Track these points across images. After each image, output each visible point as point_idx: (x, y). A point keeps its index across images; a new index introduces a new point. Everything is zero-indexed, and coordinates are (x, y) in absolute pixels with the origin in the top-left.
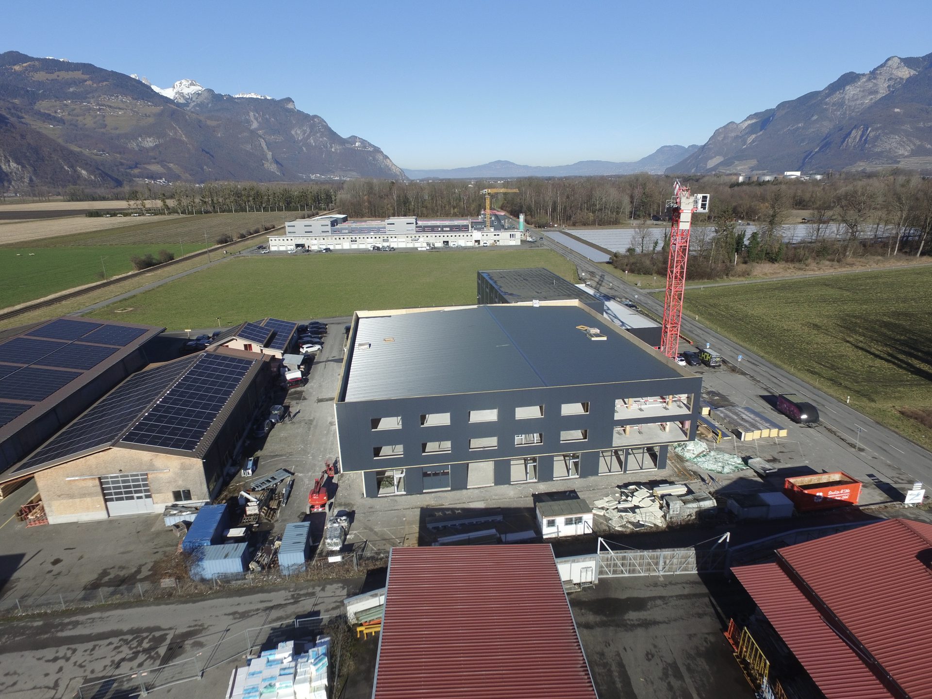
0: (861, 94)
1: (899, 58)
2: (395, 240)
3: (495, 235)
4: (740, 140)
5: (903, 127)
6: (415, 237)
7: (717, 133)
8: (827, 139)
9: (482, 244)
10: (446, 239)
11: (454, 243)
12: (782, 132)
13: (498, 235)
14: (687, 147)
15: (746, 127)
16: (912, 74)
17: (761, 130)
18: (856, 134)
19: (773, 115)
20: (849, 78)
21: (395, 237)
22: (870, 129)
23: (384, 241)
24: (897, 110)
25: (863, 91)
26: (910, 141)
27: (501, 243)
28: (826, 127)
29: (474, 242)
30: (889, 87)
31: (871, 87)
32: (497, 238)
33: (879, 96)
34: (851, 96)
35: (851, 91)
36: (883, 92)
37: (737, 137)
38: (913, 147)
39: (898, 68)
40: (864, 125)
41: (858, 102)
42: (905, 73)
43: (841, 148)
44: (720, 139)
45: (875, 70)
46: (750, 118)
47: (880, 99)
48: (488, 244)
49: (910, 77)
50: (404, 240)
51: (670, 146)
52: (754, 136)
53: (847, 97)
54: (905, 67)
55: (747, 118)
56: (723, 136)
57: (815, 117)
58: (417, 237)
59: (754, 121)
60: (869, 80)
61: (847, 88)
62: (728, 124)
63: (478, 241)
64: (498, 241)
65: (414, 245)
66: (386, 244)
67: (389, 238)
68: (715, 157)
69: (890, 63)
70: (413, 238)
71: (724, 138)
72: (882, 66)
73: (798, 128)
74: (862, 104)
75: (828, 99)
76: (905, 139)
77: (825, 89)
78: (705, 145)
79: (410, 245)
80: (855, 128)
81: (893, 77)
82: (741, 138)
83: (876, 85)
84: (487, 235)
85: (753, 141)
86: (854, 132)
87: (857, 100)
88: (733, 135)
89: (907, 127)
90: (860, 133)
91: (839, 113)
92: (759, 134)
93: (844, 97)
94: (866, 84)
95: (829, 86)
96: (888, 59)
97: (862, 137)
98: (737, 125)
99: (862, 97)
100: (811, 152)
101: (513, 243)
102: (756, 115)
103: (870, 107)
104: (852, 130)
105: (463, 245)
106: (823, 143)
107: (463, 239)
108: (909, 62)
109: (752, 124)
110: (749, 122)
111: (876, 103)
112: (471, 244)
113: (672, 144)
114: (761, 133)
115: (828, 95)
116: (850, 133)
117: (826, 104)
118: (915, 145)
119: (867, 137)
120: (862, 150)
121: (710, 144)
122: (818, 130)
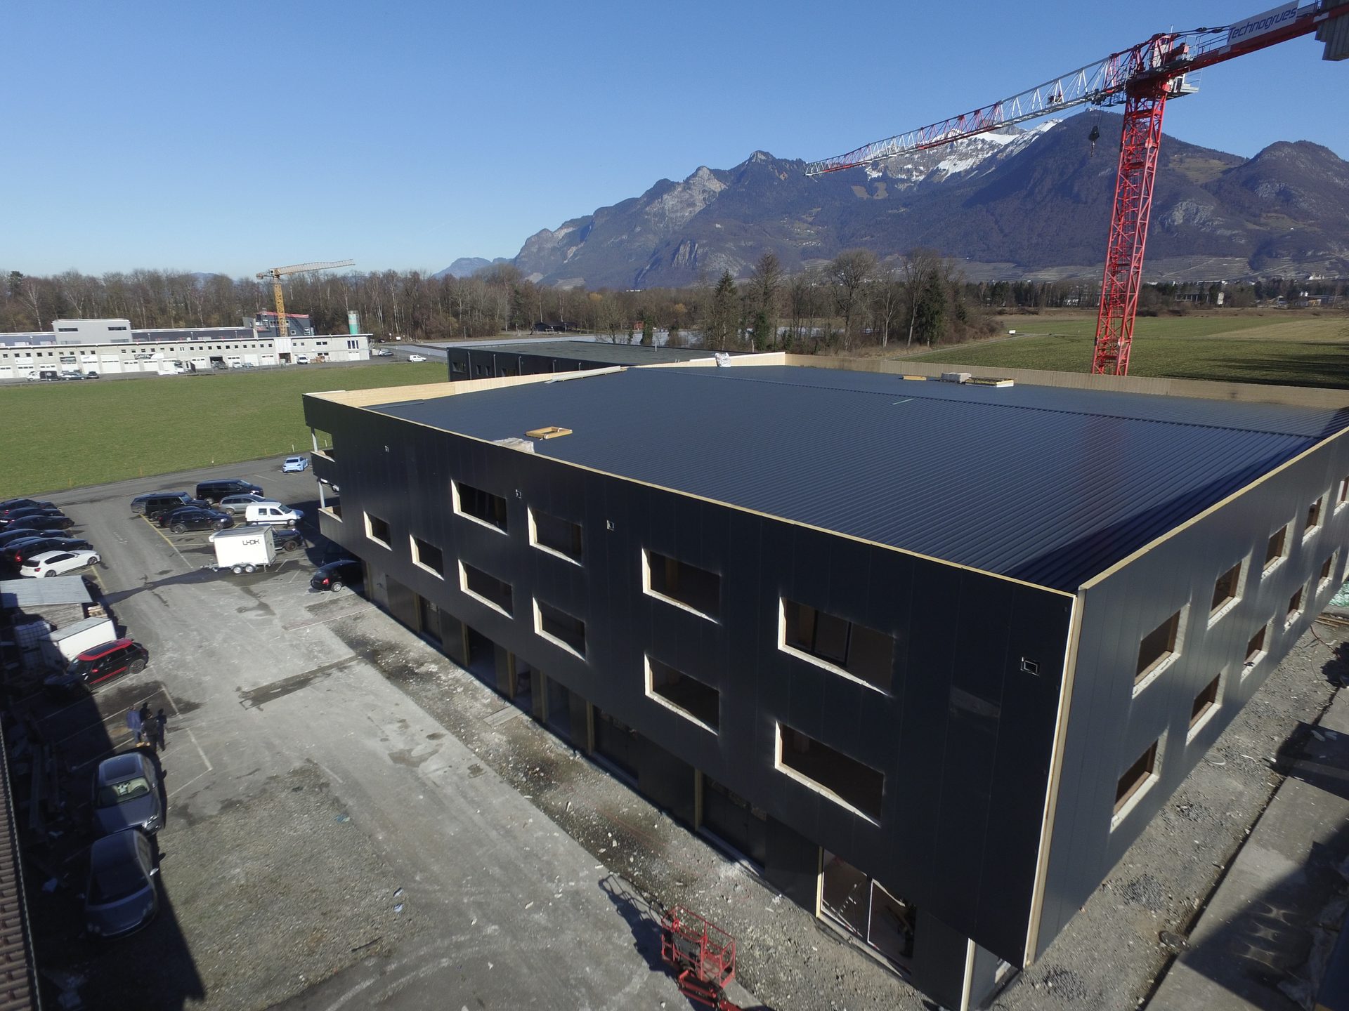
0: (680, 206)
1: (708, 169)
2: (93, 358)
3: (319, 343)
4: (559, 253)
5: (727, 245)
6: (143, 350)
7: (529, 243)
8: (656, 256)
9: (294, 360)
10: (215, 353)
11: (236, 360)
12: (606, 245)
13: (325, 343)
14: (492, 261)
15: (563, 237)
16: (723, 187)
17: (581, 241)
18: (684, 250)
19: (592, 223)
20: (664, 187)
21: (93, 353)
22: (697, 245)
23: (63, 360)
24: (718, 226)
25: (681, 202)
26: (736, 261)
27: (332, 358)
28: (652, 241)
29: (278, 357)
30: (704, 199)
31: (688, 199)
32: (322, 348)
33: (698, 209)
34: (671, 206)
35: (669, 201)
36: (700, 206)
37: (554, 249)
38: (740, 267)
39: (709, 179)
40: (691, 240)
41: (679, 214)
42: (717, 186)
43: (673, 265)
44: (535, 250)
45: (688, 179)
46: (565, 225)
47: (699, 213)
48: (308, 361)
49: (722, 191)
50: (116, 357)
51: (468, 259)
52: (574, 249)
53: (666, 207)
54: (716, 180)
55: (563, 225)
56: (537, 246)
57: (638, 229)
58: (148, 352)
59: (571, 230)
60: (684, 190)
61: (665, 197)
62: (540, 232)
63: (285, 356)
64: (327, 354)
65: (141, 367)
66: (71, 368)
67: (77, 354)
68: (532, 274)
69: (700, 173)
70: (139, 352)
71: (540, 250)
72: (694, 175)
73: (622, 242)
74: (683, 217)
75: (647, 209)
76: (731, 259)
77: (643, 196)
78: (516, 258)
79: (133, 368)
80: (682, 242)
81: (706, 189)
82: (560, 250)
83: (692, 196)
84: (303, 344)
85: (575, 255)
86: (682, 247)
87: (677, 211)
88: (549, 245)
89: (730, 245)
90: (688, 249)
91: (662, 225)
92: (580, 246)
93: (663, 207)
94: (682, 194)
95: (646, 193)
96: (698, 169)
97: (690, 253)
98: (552, 233)
99: (681, 208)
100: (642, 271)
101: (354, 357)
102: (572, 222)
103: (692, 221)
104: (680, 245)
105: (256, 364)
106: (652, 260)
107: (254, 352)
108: (717, 174)
109: (569, 233)
110: (566, 231)
111: (696, 216)
112: (273, 361)
113: (472, 257)
114: (582, 244)
115: (648, 204)
116: (678, 249)
117: (648, 214)
118: (741, 265)
119: (696, 255)
120: (693, 269)
121: (523, 257)
122: (644, 244)
